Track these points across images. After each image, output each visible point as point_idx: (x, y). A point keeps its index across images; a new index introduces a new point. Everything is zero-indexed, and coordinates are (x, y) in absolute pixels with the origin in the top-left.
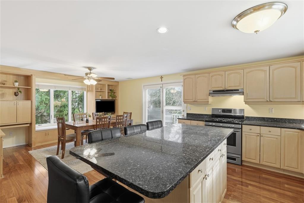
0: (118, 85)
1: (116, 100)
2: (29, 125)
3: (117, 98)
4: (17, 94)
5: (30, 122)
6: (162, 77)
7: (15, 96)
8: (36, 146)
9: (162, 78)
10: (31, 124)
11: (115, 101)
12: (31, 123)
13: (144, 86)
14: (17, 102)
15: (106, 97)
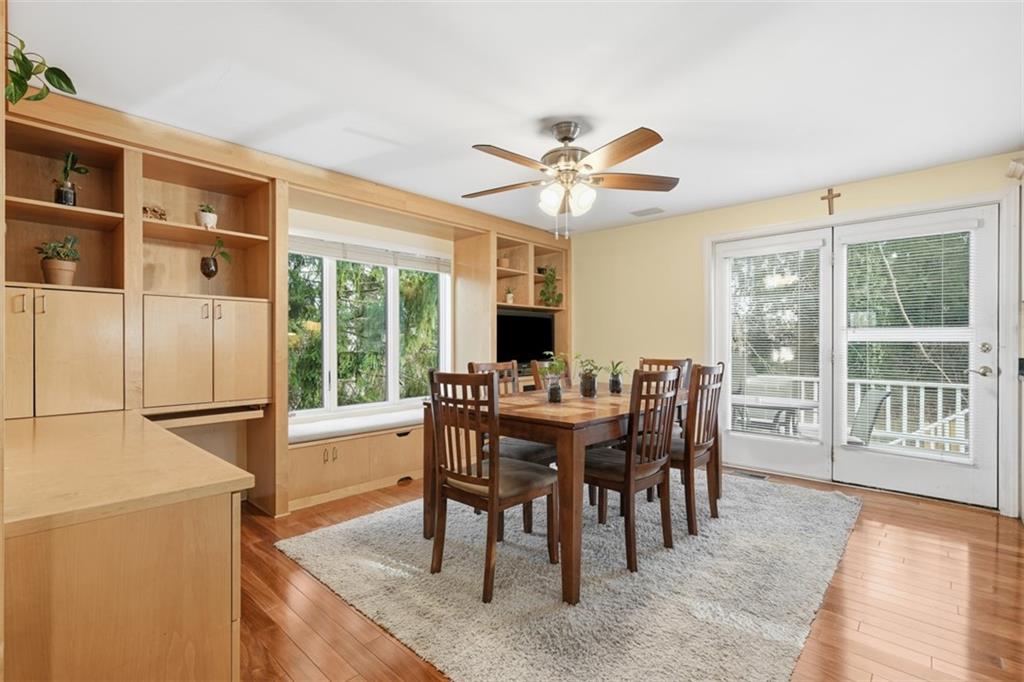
0: (566, 251)
1: (556, 315)
2: (259, 414)
3: (563, 306)
4: (213, 268)
5: (265, 401)
6: (830, 191)
7: (206, 279)
8: (290, 509)
9: (831, 196)
10: (268, 408)
11: (553, 316)
12: (267, 405)
13: (715, 243)
14: (217, 303)
15: (527, 298)
